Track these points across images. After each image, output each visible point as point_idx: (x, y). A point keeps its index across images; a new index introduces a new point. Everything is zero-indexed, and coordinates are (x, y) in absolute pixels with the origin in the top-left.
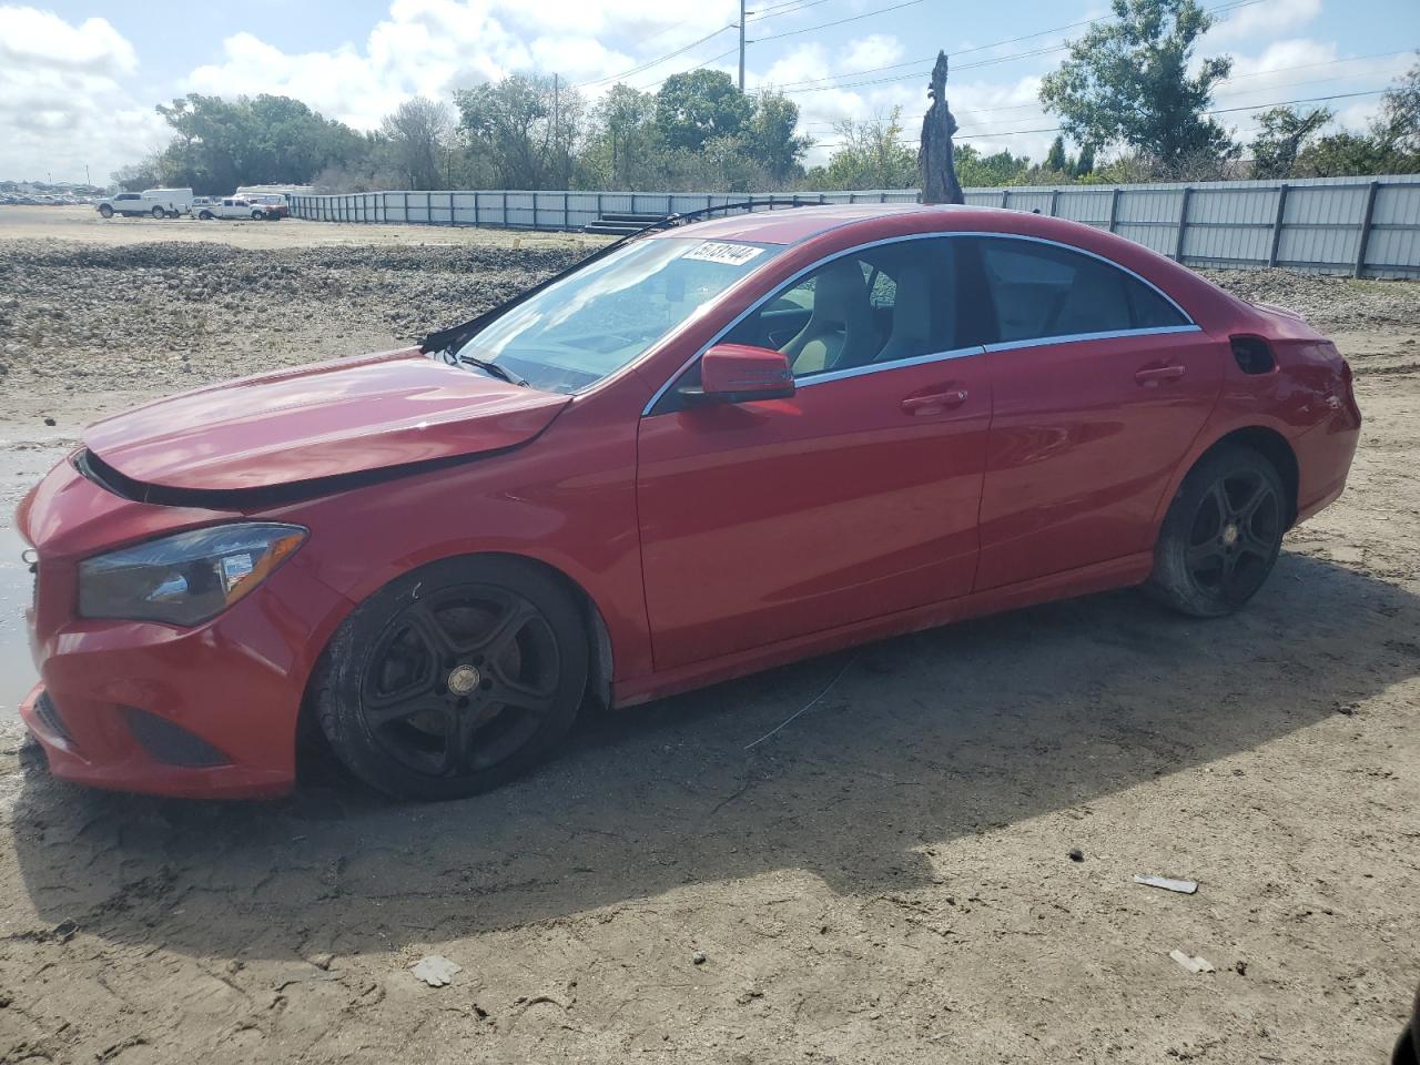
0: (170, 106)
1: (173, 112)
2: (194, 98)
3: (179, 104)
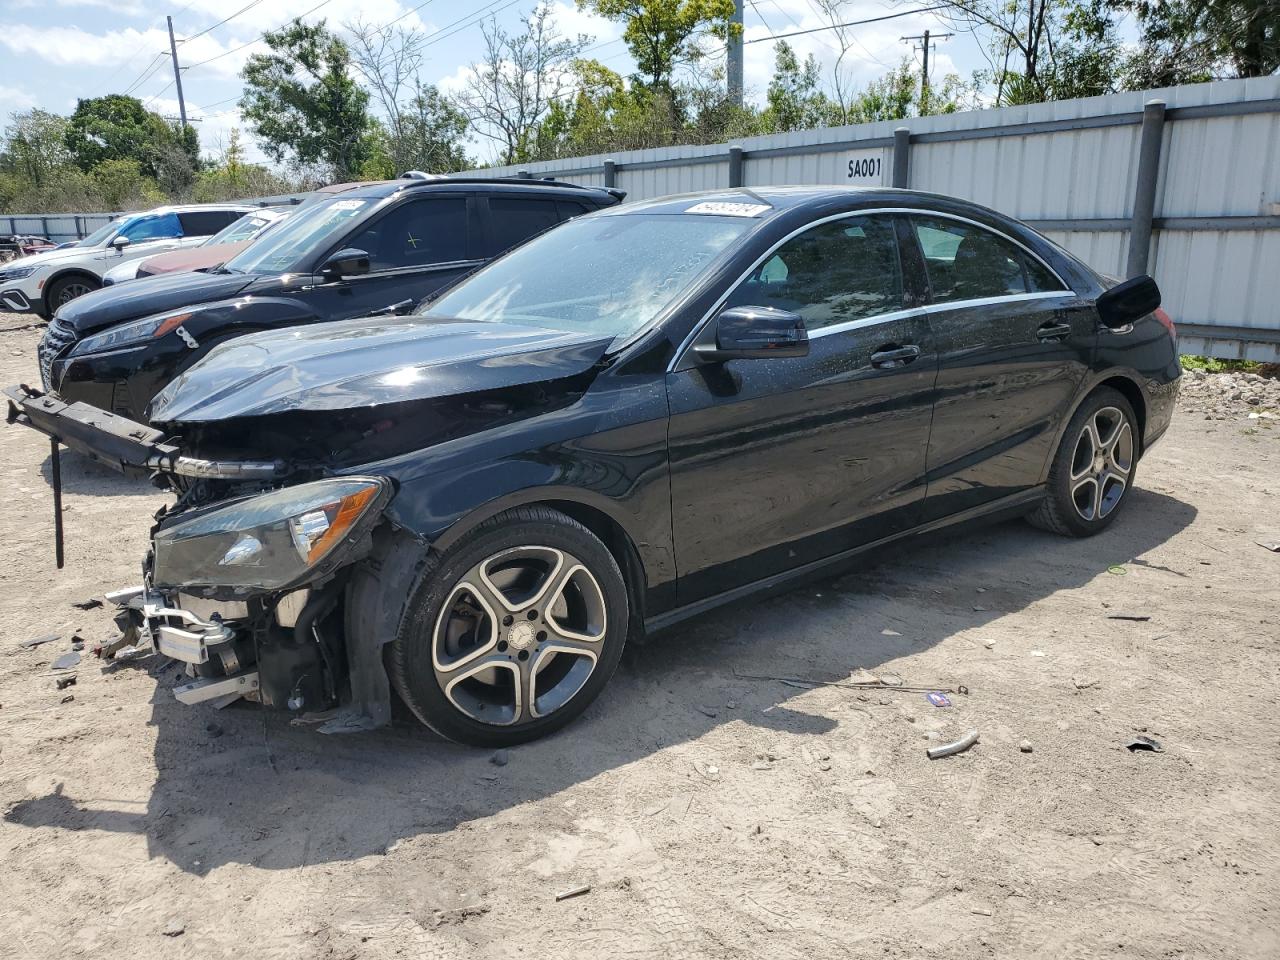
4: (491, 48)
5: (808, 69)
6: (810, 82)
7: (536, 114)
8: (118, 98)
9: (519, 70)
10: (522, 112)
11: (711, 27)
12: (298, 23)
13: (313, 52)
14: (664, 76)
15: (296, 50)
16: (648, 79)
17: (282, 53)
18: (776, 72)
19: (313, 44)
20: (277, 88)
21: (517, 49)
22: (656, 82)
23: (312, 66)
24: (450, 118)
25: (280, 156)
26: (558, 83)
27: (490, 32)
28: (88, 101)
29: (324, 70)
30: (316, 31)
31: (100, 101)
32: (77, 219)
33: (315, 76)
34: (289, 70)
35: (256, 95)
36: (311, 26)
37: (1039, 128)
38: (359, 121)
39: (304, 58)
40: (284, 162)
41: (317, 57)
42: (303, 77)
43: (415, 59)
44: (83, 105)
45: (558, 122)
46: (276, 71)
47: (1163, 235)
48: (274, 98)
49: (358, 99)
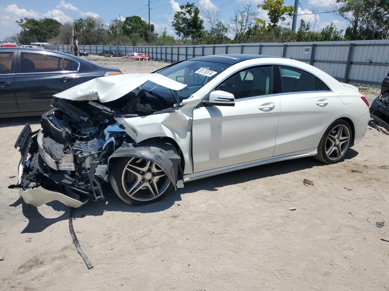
0: (20, 21)
1: (20, 22)
2: (26, 19)
3: (22, 20)
4: (236, 14)
5: (308, 26)
6: (308, 29)
7: (245, 29)
8: (136, 16)
9: (242, 19)
10: (242, 29)
11: (288, 13)
12: (188, 3)
13: (191, 10)
14: (276, 24)
15: (187, 10)
16: (272, 24)
17: (184, 10)
18: (300, 26)
19: (191, 8)
20: (181, 19)
21: (242, 14)
22: (274, 25)
23: (190, 14)
24: (224, 29)
25: (180, 35)
26: (251, 23)
27: (236, 10)
28: (128, 17)
29: (193, 15)
30: (192, 5)
31: (131, 17)
32: (126, 47)
33: (191, 16)
34: (185, 14)
35: (176, 20)
36: (191, 4)
37: (336, 45)
38: (201, 27)
39: (188, 12)
40: (181, 36)
41: (192, 12)
42: (188, 16)
43: (219, 16)
44: (127, 19)
45: (249, 32)
46: (182, 15)
47: (352, 65)
48: (180, 21)
49: (201, 22)
